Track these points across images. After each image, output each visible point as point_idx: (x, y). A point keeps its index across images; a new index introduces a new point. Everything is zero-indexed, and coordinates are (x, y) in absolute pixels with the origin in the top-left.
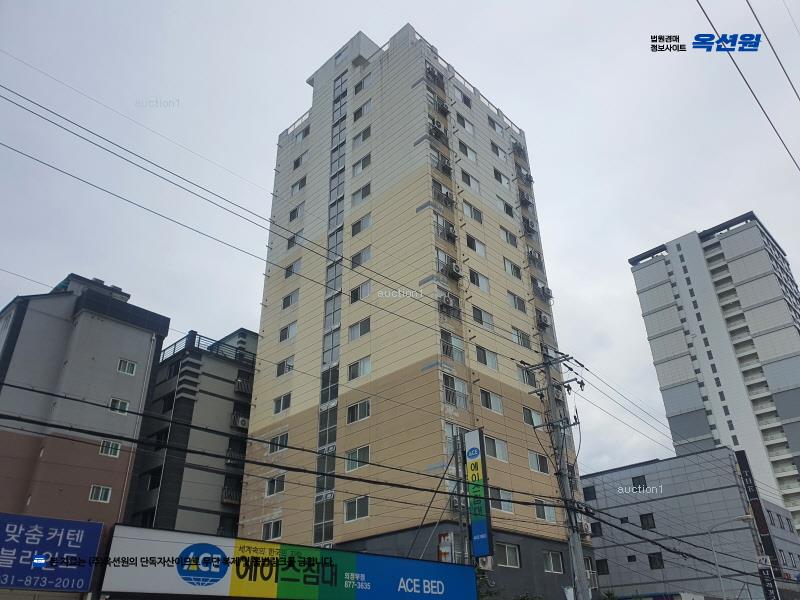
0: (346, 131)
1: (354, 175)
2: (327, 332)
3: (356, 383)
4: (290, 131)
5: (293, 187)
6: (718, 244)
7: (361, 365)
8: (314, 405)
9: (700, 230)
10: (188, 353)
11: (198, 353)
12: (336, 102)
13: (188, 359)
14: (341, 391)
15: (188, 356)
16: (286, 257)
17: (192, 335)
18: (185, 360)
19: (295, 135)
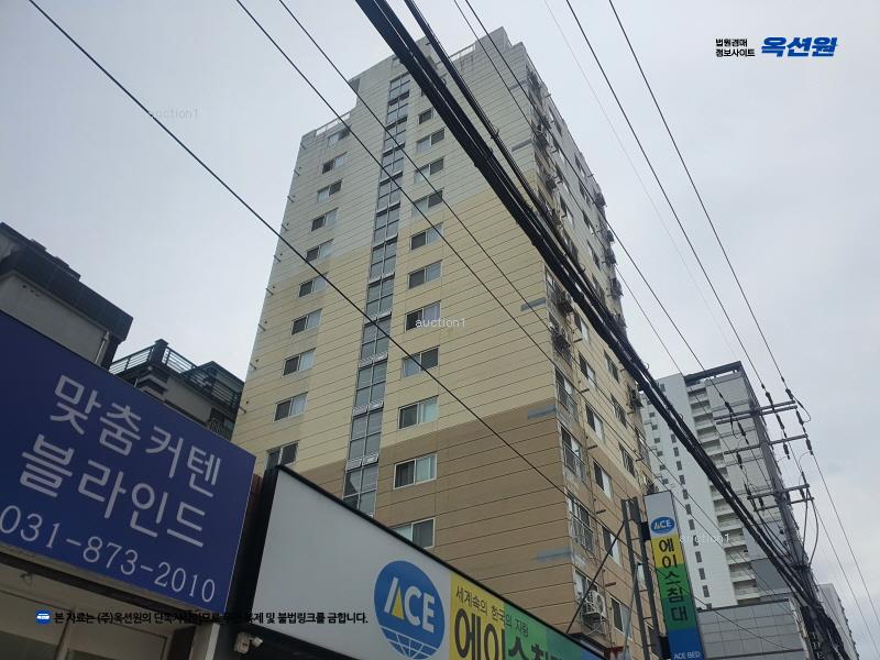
0: (407, 134)
1: (415, 182)
2: (364, 364)
3: (410, 433)
4: (318, 133)
5: (319, 192)
6: (704, 390)
7: (419, 410)
8: (339, 459)
9: (686, 374)
10: (150, 368)
11: (166, 372)
12: (391, 103)
13: (150, 377)
14: (385, 442)
15: (150, 373)
16: (303, 272)
17: (161, 346)
18: (145, 378)
19: (327, 136)
